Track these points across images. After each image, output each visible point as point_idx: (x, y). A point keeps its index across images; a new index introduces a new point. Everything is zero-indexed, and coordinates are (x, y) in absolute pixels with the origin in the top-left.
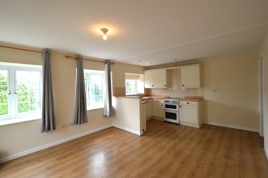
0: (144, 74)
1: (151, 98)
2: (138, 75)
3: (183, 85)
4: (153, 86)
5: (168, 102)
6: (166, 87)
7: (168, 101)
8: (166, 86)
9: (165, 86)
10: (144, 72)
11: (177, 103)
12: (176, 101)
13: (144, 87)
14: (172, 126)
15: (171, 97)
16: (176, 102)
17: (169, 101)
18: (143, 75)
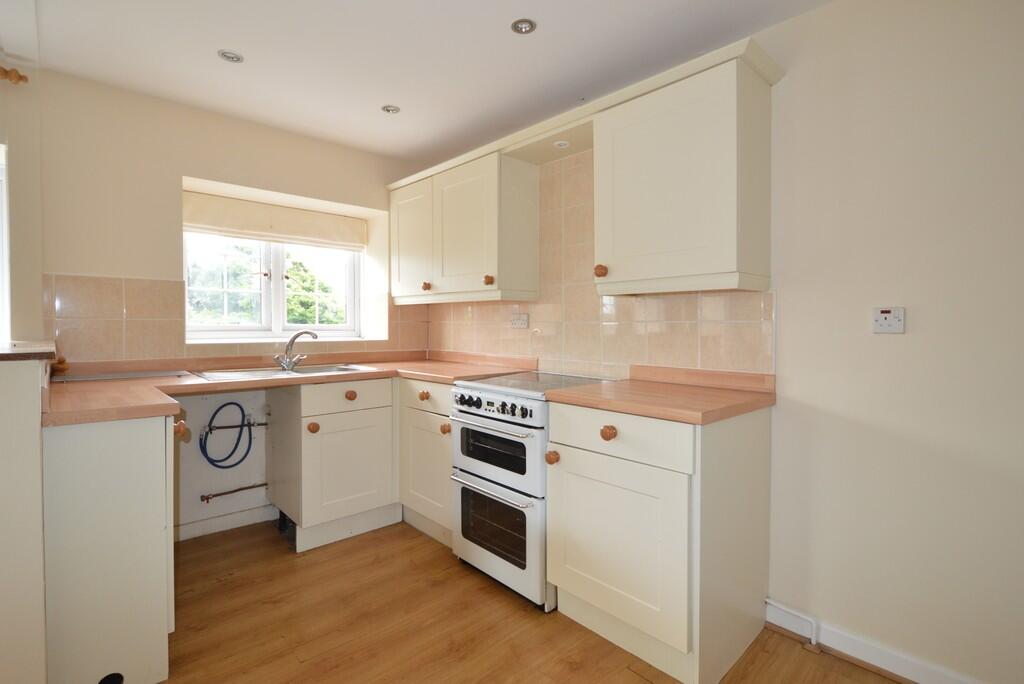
0: (387, 207)
1: (396, 374)
2: (364, 221)
3: (602, 271)
4: (427, 287)
5: (473, 410)
6: (493, 293)
7: (478, 404)
8: (494, 287)
9: (489, 281)
10: (389, 192)
11: (527, 421)
12: (528, 405)
13: (391, 299)
14: (494, 610)
15: (544, 368)
16: (525, 413)
17: (485, 397)
18: (386, 213)
